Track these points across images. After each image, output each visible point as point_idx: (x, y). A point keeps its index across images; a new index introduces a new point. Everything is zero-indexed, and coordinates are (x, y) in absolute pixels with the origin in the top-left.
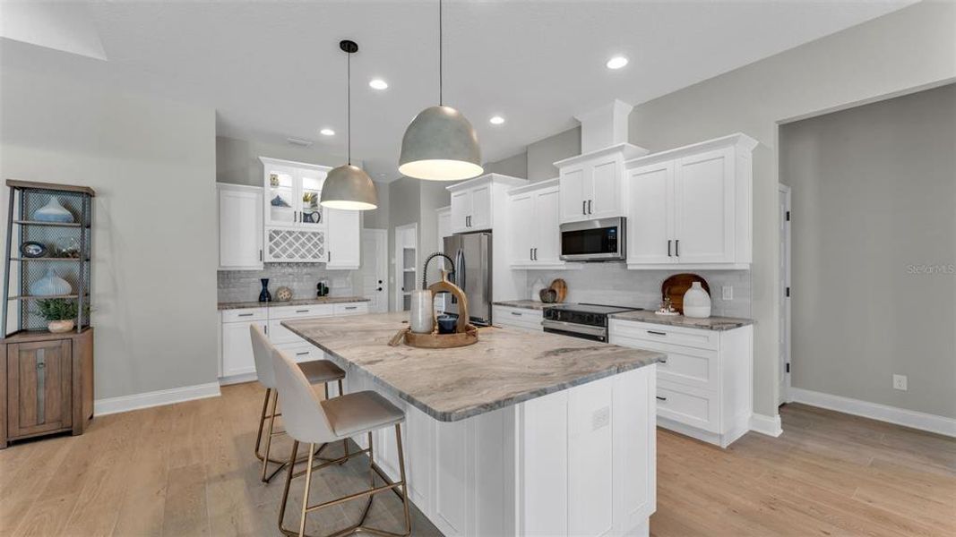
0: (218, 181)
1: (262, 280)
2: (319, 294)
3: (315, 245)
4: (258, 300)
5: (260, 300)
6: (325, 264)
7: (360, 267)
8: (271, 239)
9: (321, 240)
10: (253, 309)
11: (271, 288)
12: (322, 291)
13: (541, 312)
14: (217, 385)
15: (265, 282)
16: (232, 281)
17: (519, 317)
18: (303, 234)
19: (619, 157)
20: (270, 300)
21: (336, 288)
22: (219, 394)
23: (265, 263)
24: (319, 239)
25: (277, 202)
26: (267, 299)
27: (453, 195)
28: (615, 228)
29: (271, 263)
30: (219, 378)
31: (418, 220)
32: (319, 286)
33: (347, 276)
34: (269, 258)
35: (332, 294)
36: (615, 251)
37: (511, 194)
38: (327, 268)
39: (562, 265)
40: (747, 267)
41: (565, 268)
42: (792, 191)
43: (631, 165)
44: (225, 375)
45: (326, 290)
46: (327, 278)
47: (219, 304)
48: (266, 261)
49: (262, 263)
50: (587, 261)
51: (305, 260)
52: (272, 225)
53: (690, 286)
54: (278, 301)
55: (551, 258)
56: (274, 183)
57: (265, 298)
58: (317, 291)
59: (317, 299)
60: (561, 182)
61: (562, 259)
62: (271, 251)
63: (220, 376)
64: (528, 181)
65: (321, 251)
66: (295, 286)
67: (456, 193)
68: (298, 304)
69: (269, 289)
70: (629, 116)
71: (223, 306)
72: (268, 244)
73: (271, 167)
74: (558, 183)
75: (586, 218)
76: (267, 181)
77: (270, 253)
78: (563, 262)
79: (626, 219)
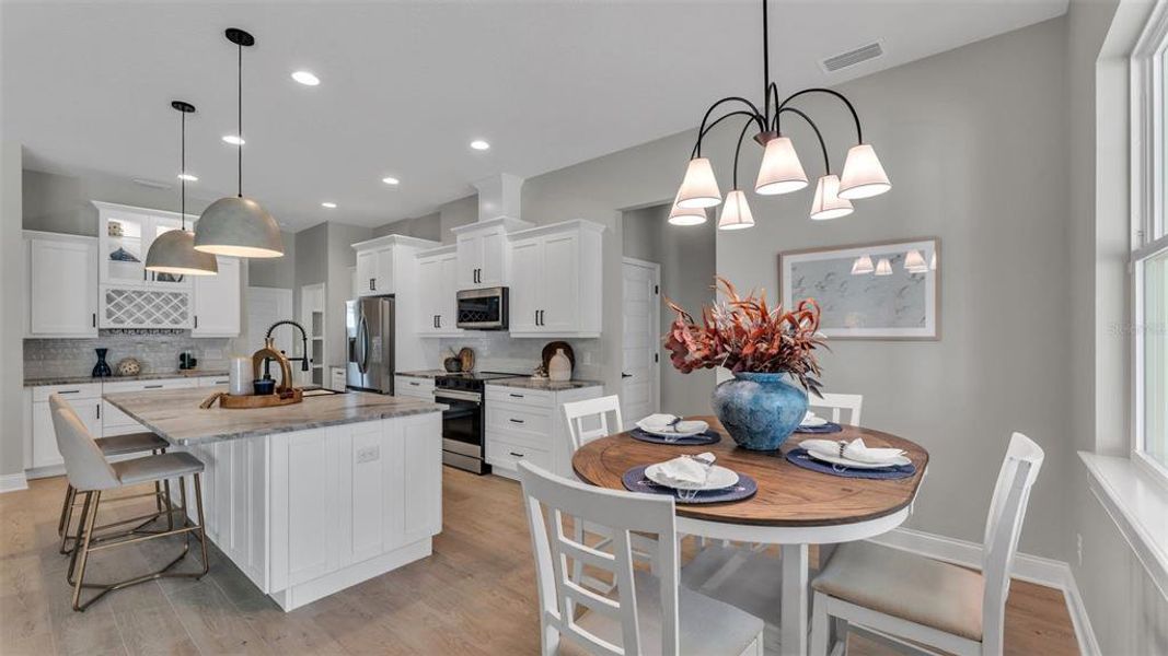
0: (24, 227)
1: (98, 351)
2: (182, 367)
3: (176, 308)
4: (90, 374)
5: (94, 375)
6: (190, 330)
7: (240, 335)
8: (109, 299)
9: (184, 302)
10: (80, 385)
11: (111, 360)
12: (187, 364)
13: (433, 381)
14: (23, 477)
15: (102, 353)
16: (52, 350)
17: (416, 387)
18: (158, 295)
19: (500, 229)
20: (109, 375)
21: (207, 359)
22: (26, 487)
23: (100, 330)
24: (182, 301)
25: (120, 256)
26: (104, 373)
27: (359, 254)
28: (498, 297)
29: (110, 330)
30: (27, 470)
31: (325, 280)
32: (183, 357)
33: (225, 345)
34: (105, 323)
35: (201, 366)
36: (497, 320)
37: (418, 256)
38: (193, 336)
39: (461, 333)
40: (597, 335)
41: (462, 336)
42: (661, 268)
43: (514, 238)
44: (35, 466)
45: (193, 363)
46: (192, 348)
47: (25, 380)
48: (101, 327)
49: (96, 330)
50: (482, 329)
51: (159, 326)
52: (110, 282)
53: (555, 353)
54: (121, 375)
55: (450, 327)
56: (114, 231)
57: (102, 371)
58: (181, 362)
59: (179, 373)
60: (459, 249)
61: (459, 327)
62: (109, 314)
63: (27, 465)
64: (441, 243)
65: (184, 315)
66: (147, 357)
67: (363, 252)
68: (147, 379)
69: (107, 360)
70: (522, 189)
71: (31, 382)
72: (104, 306)
73: (108, 214)
74: (454, 250)
75: (477, 286)
76: (104, 230)
77: (108, 318)
78: (461, 330)
79: (508, 289)
